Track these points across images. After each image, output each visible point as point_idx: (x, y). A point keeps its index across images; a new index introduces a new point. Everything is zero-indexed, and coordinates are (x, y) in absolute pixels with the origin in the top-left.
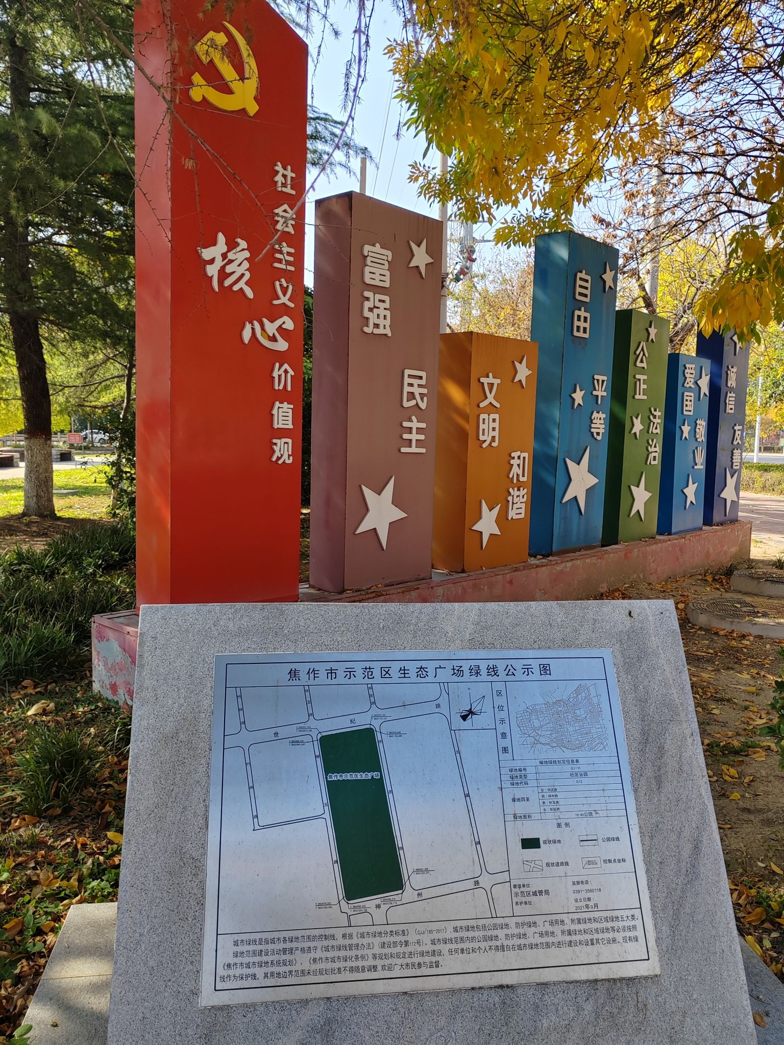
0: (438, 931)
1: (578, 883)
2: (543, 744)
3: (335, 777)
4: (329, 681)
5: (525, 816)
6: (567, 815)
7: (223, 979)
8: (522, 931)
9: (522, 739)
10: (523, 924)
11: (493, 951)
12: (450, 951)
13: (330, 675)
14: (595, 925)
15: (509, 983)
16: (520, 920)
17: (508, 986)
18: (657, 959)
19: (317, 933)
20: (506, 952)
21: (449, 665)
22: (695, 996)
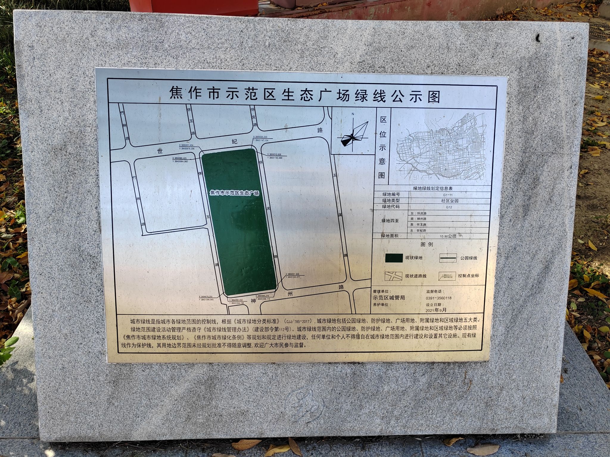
0: (304, 321)
1: (432, 291)
2: (420, 171)
3: (216, 193)
4: (211, 101)
5: (392, 235)
6: (432, 236)
7: (124, 345)
8: (376, 325)
9: (400, 166)
10: (378, 320)
11: (350, 338)
12: (313, 337)
13: (212, 94)
14: (440, 324)
15: (360, 361)
16: (376, 317)
17: (359, 363)
18: (489, 350)
19: (201, 318)
20: (360, 340)
21: (335, 89)
22: (514, 377)
